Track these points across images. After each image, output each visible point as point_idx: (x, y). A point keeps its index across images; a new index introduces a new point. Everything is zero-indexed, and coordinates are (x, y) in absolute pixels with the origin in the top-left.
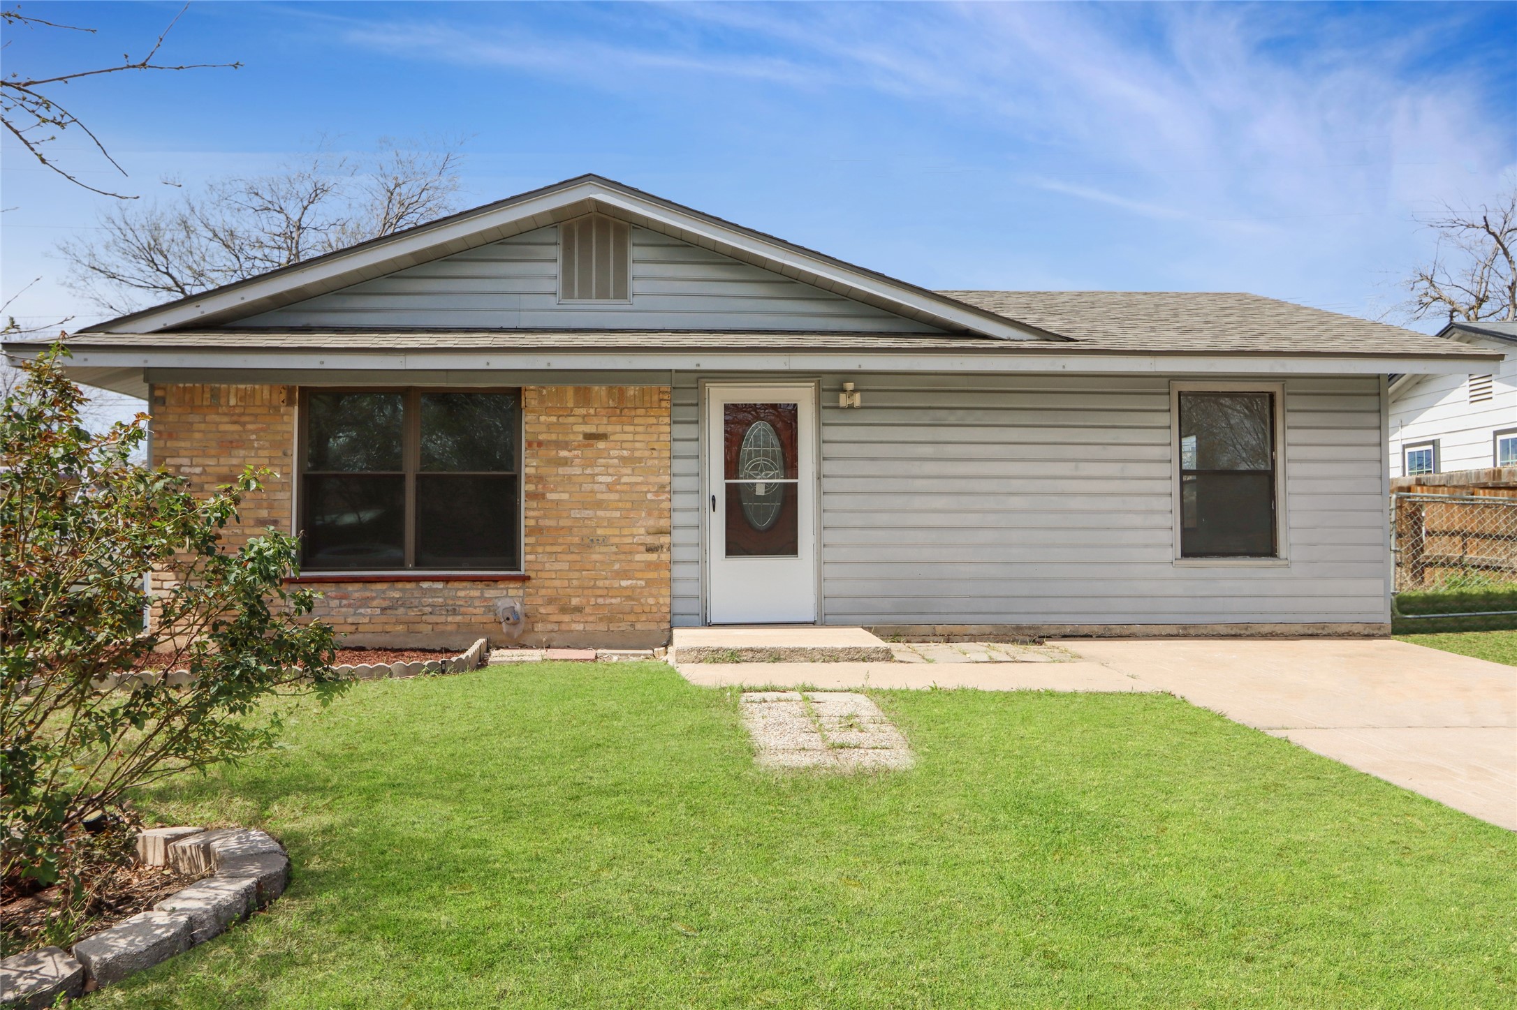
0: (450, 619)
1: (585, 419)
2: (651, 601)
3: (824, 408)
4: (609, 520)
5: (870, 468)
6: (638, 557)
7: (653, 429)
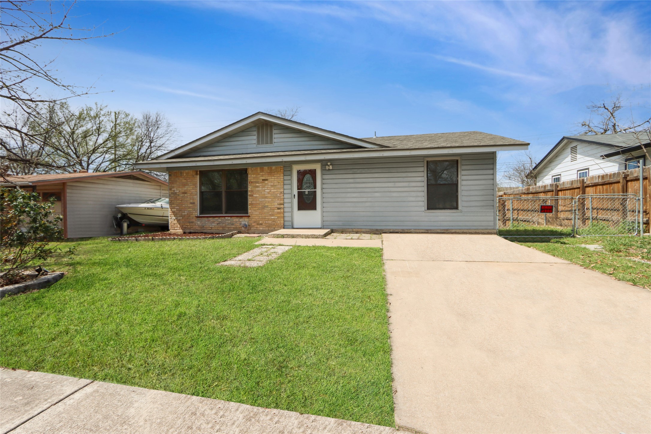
0: (232, 226)
1: (262, 176)
2: (279, 222)
3: (323, 170)
4: (268, 201)
5: (336, 186)
6: (275, 211)
7: (279, 177)
